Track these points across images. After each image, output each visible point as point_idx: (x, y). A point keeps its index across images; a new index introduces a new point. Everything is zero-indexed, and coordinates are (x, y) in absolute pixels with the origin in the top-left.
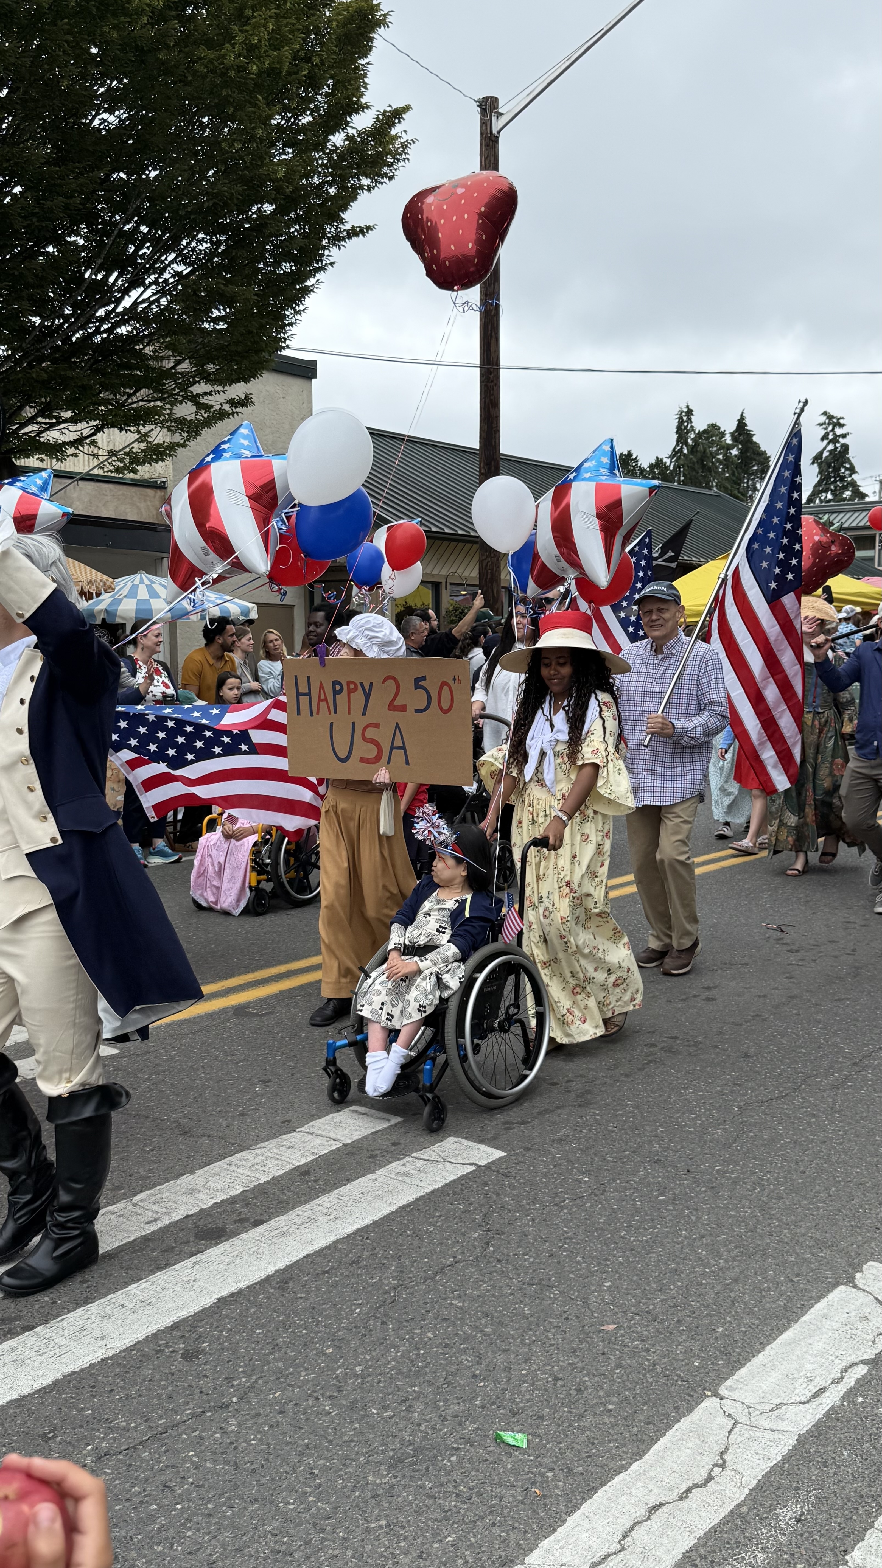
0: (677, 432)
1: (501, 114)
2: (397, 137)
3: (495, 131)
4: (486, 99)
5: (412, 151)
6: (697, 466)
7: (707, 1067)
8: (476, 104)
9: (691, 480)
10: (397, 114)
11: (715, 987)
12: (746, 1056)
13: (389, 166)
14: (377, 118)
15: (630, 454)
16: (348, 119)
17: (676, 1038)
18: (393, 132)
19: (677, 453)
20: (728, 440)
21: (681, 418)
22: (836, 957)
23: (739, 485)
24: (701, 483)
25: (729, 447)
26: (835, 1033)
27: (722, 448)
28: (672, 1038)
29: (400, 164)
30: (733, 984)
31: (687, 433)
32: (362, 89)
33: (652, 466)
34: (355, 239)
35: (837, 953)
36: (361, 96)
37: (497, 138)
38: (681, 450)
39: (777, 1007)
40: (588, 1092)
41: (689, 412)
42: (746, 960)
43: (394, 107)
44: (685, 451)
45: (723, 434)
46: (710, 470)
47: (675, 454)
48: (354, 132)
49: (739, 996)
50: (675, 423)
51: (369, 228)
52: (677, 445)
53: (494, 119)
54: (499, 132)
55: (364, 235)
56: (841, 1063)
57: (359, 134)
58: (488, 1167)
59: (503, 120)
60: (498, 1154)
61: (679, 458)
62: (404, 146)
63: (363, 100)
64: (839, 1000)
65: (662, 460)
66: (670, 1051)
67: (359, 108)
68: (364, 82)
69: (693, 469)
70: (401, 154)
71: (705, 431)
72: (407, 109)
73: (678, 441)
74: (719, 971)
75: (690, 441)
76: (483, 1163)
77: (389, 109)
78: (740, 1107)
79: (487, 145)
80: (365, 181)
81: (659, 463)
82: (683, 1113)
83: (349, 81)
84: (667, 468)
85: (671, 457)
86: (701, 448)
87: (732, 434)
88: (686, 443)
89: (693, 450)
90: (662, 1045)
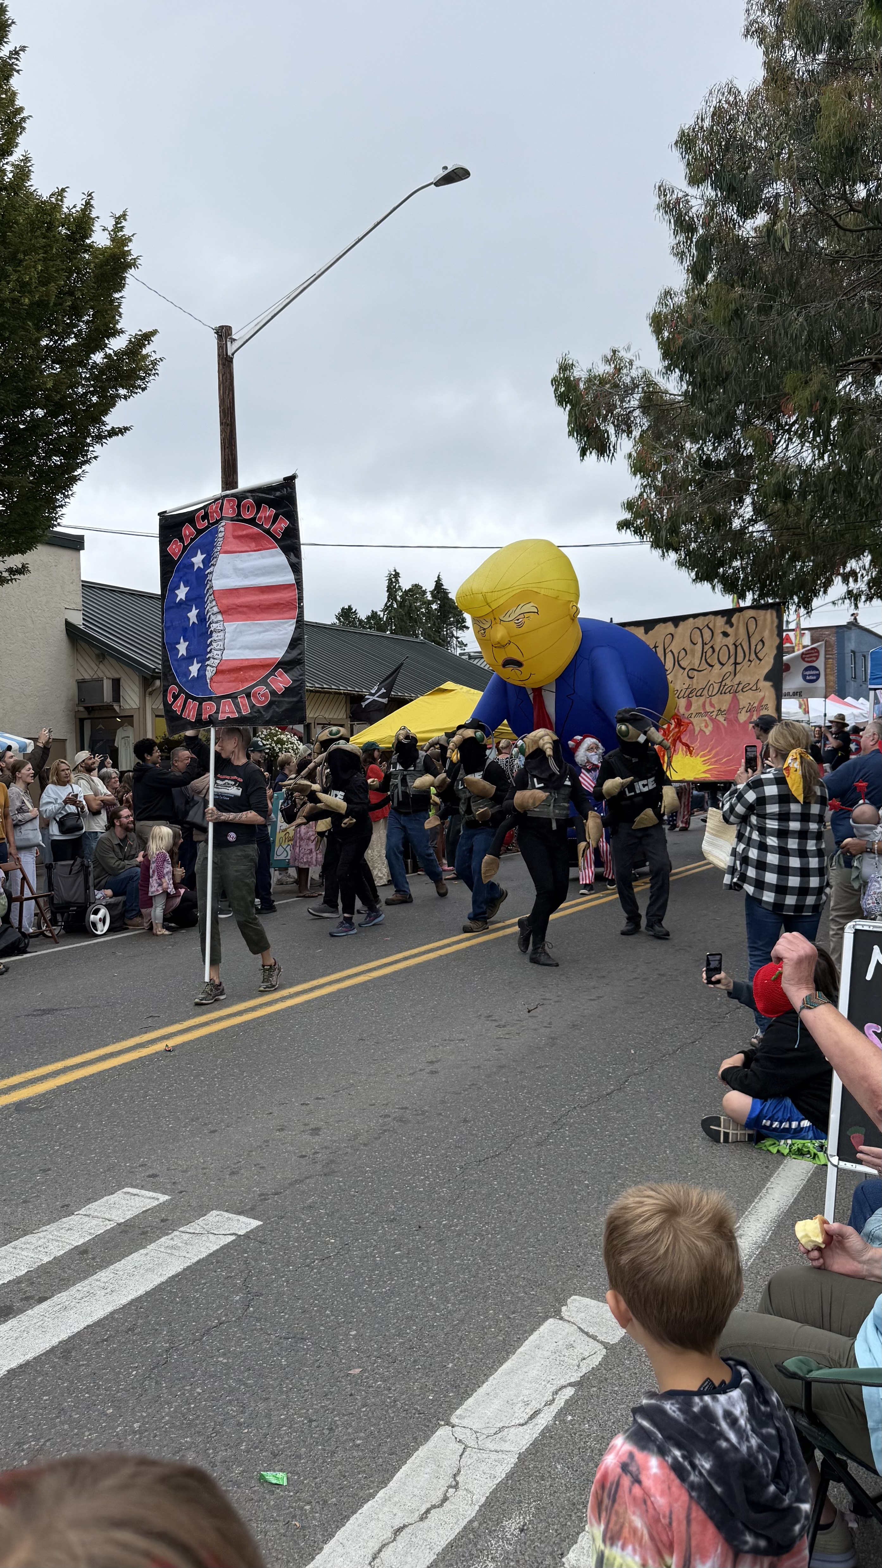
0: (388, 591)
1: (235, 340)
2: (147, 356)
3: (229, 353)
4: (222, 327)
5: (160, 367)
6: (405, 618)
7: (432, 1133)
8: (213, 332)
9: (401, 630)
10: (147, 337)
11: (437, 1062)
12: (465, 1121)
13: (141, 379)
14: (130, 341)
15: (350, 608)
16: (107, 342)
17: (406, 1108)
18: (144, 352)
19: (388, 607)
20: (429, 597)
21: (390, 580)
22: (535, 1030)
23: (440, 632)
24: (409, 632)
25: (430, 603)
26: (538, 1096)
27: (424, 603)
28: (402, 1108)
29: (151, 378)
30: (452, 1058)
31: (396, 592)
32: (117, 318)
33: (368, 618)
34: (114, 438)
35: (536, 1026)
36: (117, 322)
37: (232, 359)
38: (392, 605)
39: (489, 1076)
40: (332, 1162)
41: (397, 575)
42: (462, 1036)
43: (144, 331)
44: (395, 606)
45: (424, 592)
46: (416, 621)
47: (387, 608)
48: (111, 352)
49: (457, 1068)
50: (386, 583)
51: (126, 429)
52: (388, 601)
53: (229, 343)
54: (233, 354)
55: (122, 434)
56: (543, 1122)
57: (116, 353)
58: (247, 1236)
59: (236, 345)
60: (255, 1223)
61: (390, 612)
62: (154, 363)
63: (119, 327)
64: (539, 1067)
65: (376, 613)
66: (401, 1121)
67: (116, 333)
68: (119, 312)
69: (403, 620)
70: (151, 370)
71: (410, 590)
72: (154, 333)
73: (388, 598)
74: (441, 1047)
75: (398, 598)
76: (242, 1232)
77: (140, 333)
78: (461, 1167)
79: (224, 365)
80: (122, 392)
81: (374, 615)
82: (414, 1175)
83: (106, 311)
84: (381, 619)
85: (384, 610)
86: (407, 603)
87: (432, 592)
88: (396, 600)
89: (401, 605)
90: (394, 1115)
